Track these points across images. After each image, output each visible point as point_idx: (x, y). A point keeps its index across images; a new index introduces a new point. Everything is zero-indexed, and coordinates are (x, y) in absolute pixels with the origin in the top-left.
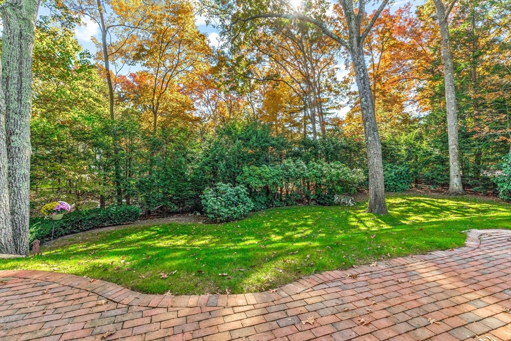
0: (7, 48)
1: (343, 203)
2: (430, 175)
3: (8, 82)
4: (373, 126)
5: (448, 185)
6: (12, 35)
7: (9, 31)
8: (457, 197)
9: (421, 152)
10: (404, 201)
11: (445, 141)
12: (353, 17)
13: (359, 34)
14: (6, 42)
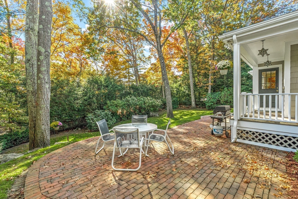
0: (31, 50)
1: (154, 115)
2: (185, 101)
3: (33, 66)
4: (167, 82)
5: (191, 105)
6: (33, 44)
7: (31, 42)
8: (194, 109)
9: (182, 91)
10: (178, 112)
11: (189, 88)
12: (158, 36)
13: (160, 44)
14: (30, 47)
